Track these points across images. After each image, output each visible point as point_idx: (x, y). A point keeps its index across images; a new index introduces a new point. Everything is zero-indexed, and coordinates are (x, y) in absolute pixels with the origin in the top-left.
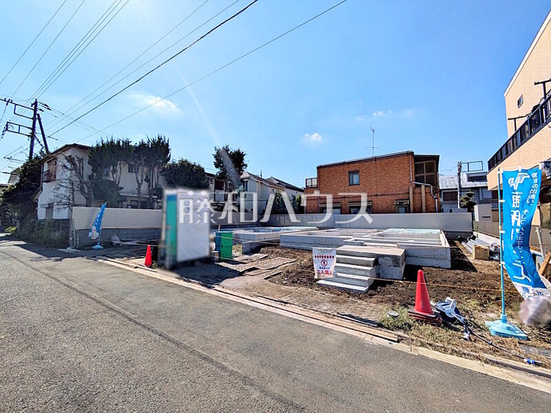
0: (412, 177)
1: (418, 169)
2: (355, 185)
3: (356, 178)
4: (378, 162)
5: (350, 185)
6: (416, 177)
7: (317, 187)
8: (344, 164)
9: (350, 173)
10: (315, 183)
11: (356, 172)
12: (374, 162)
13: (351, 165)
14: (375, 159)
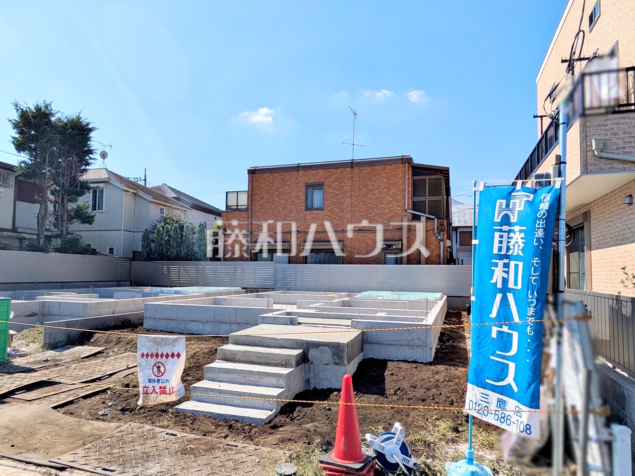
0: (408, 203)
1: (417, 188)
2: (317, 209)
3: (317, 198)
4: (356, 170)
5: (307, 209)
6: (414, 203)
7: (247, 210)
8: (298, 168)
9: (308, 186)
10: (243, 201)
11: (319, 186)
12: (349, 169)
13: (310, 172)
14: (352, 164)
